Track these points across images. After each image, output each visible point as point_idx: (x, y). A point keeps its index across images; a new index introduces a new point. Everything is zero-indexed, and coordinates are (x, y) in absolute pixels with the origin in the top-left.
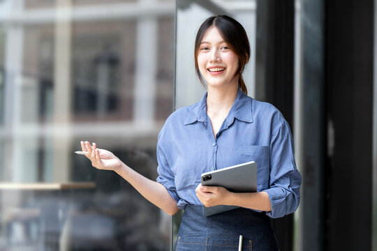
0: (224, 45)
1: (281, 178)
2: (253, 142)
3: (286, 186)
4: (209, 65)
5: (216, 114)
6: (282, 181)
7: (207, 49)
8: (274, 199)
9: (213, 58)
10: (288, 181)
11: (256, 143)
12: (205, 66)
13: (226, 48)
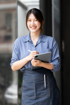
0: (36, 19)
1: (55, 59)
2: (47, 48)
3: (57, 62)
4: (31, 26)
5: (34, 39)
6: (55, 60)
7: (30, 21)
8: (54, 65)
9: (32, 24)
10: (57, 60)
11: (48, 48)
12: (30, 26)
13: (36, 20)
